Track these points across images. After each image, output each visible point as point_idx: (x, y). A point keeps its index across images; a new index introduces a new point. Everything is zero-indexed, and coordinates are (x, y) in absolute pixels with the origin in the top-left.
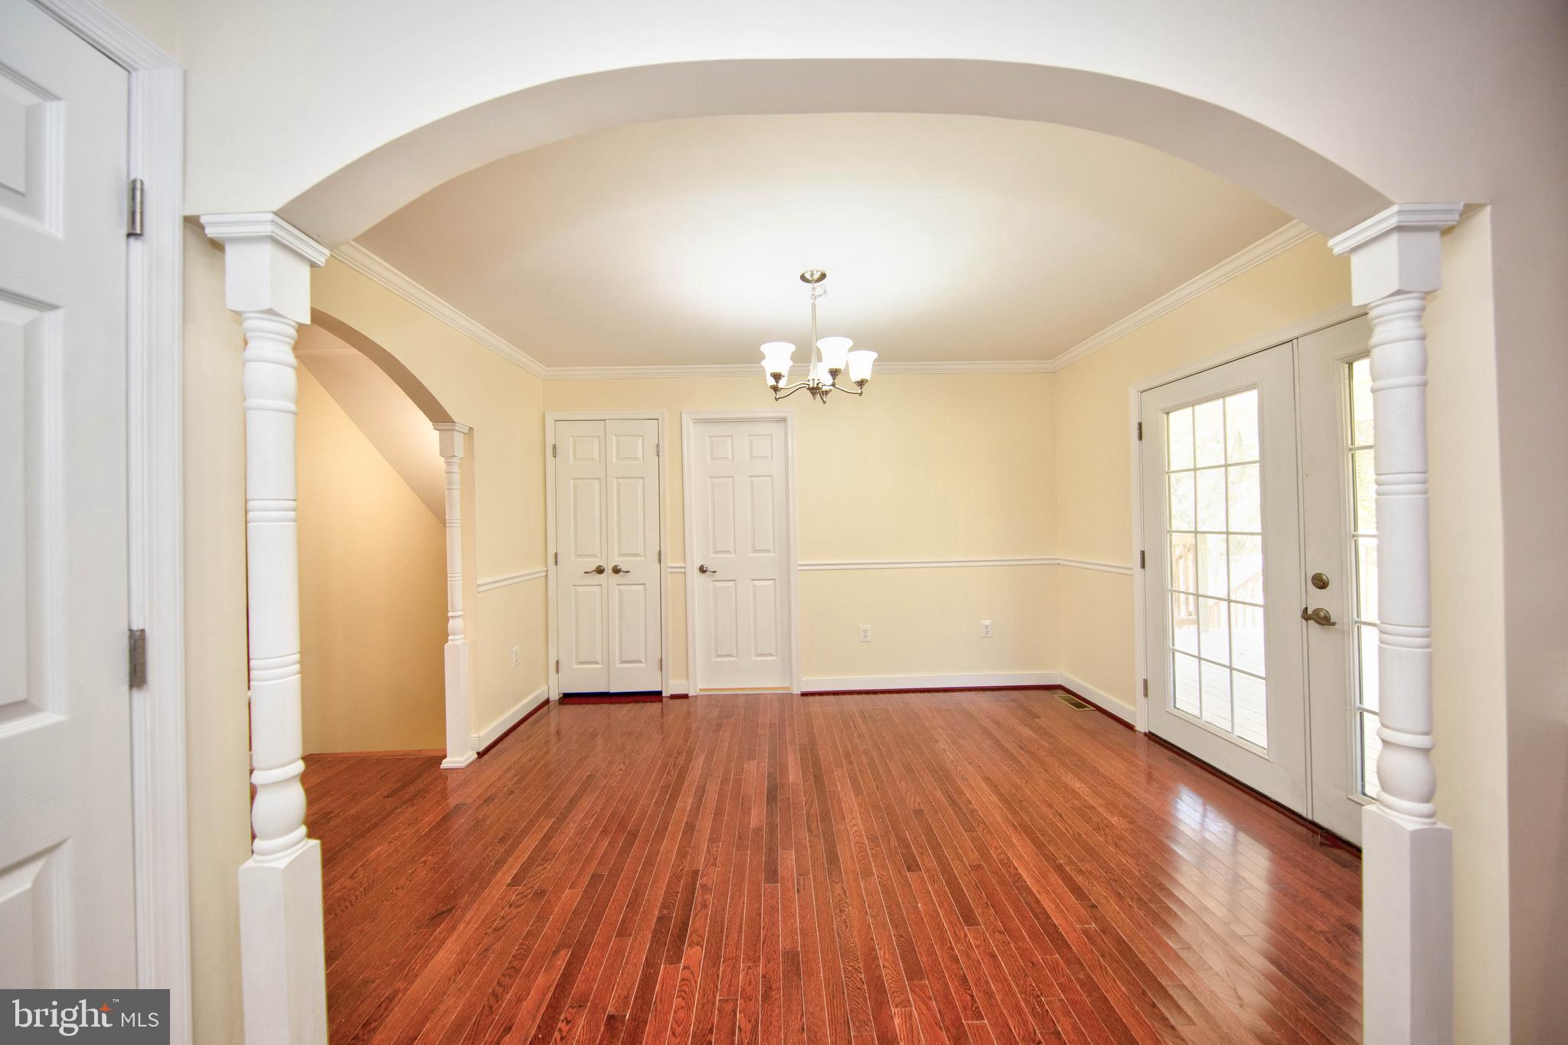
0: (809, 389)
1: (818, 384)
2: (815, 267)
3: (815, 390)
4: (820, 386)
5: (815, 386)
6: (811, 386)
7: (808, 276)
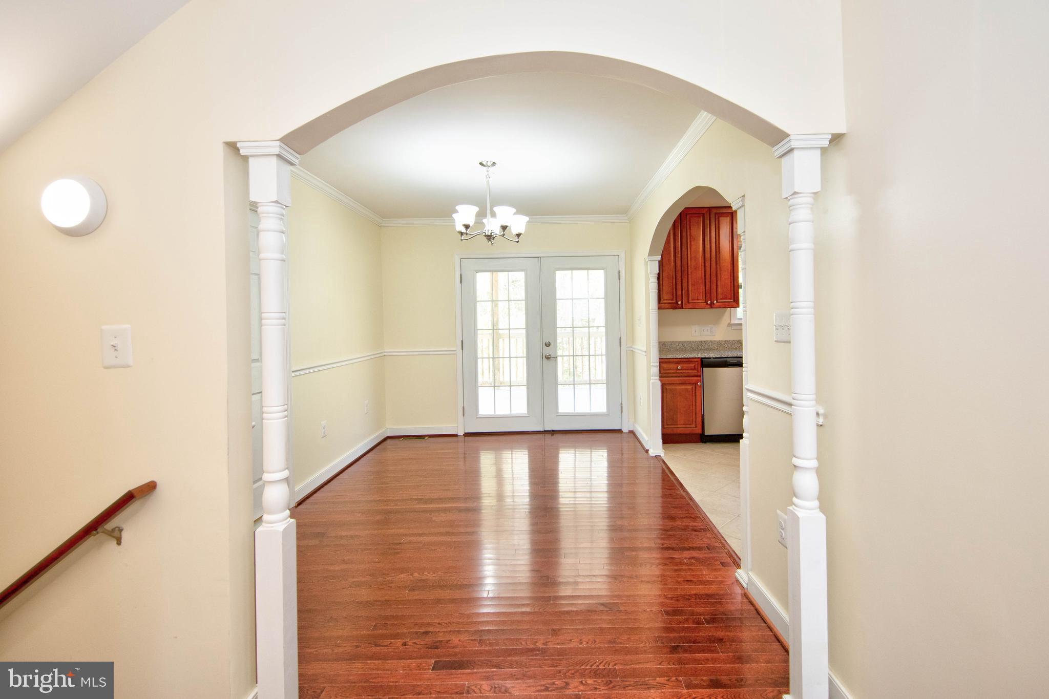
0: (486, 236)
1: (491, 233)
2: (487, 158)
3: (489, 237)
4: (493, 234)
5: (490, 234)
6: (487, 234)
7: (484, 163)
